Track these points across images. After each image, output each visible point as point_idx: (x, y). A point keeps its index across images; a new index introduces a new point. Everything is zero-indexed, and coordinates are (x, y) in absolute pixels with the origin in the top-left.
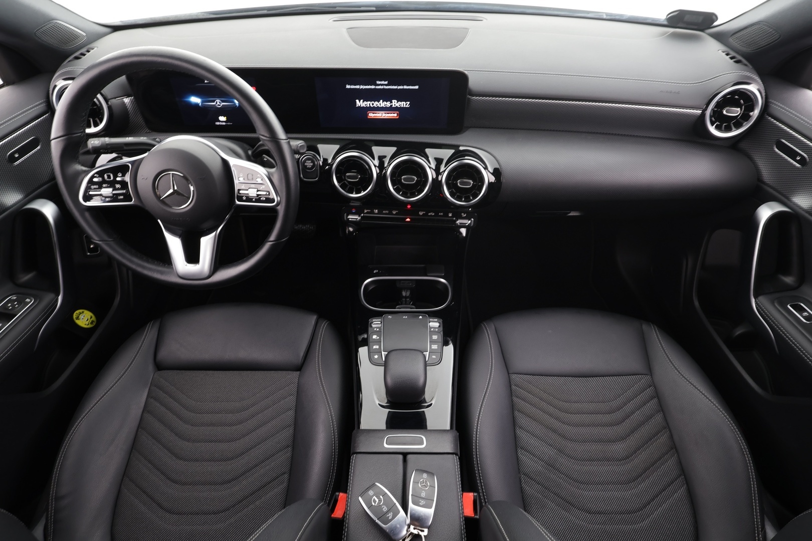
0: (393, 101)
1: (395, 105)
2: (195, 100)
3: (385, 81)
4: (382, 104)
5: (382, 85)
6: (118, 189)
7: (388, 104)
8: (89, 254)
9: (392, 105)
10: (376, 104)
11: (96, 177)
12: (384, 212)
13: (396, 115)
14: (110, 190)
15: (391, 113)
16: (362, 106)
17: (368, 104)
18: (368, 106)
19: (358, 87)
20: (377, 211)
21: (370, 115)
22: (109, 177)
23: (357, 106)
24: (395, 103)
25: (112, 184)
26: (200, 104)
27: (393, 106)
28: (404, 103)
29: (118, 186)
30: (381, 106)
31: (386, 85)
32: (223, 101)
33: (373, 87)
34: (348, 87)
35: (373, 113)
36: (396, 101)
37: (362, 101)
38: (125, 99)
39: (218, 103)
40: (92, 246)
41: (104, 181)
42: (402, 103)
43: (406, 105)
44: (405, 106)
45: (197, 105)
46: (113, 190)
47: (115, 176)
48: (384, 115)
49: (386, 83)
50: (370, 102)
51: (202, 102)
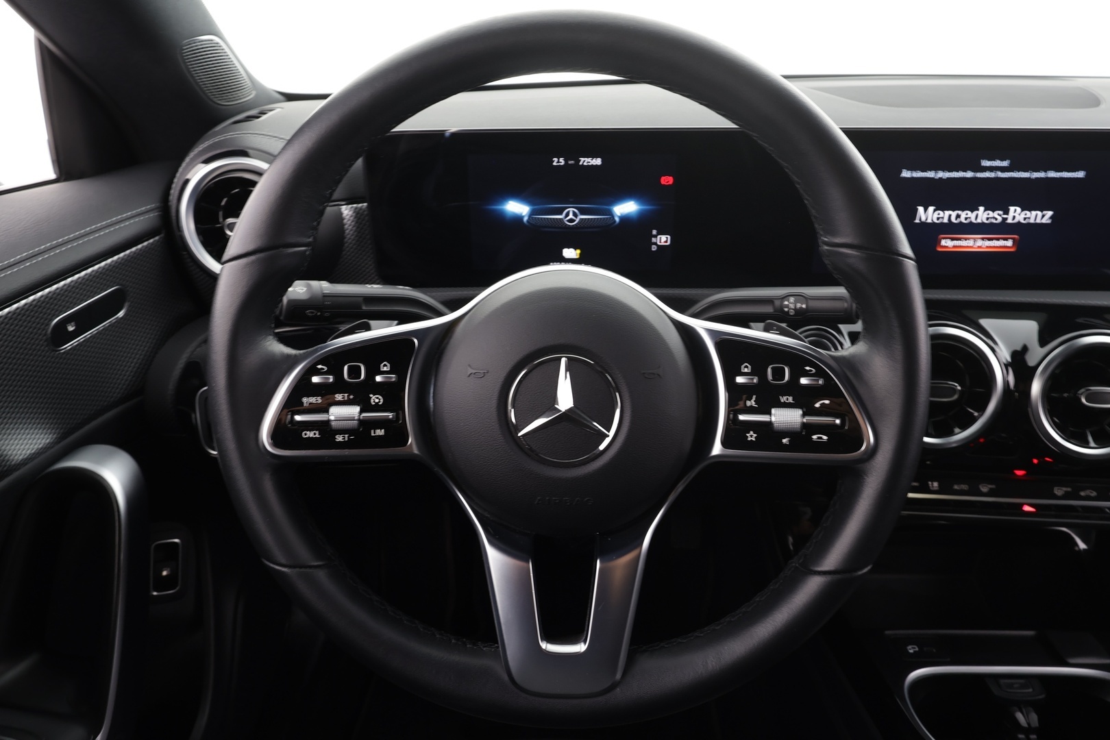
0: (1012, 209)
1: (1014, 217)
2: (516, 208)
3: (1002, 160)
4: (982, 215)
5: (991, 169)
6: (377, 408)
7: (997, 216)
8: (155, 593)
9: (1006, 219)
10: (966, 216)
11: (318, 373)
12: (956, 487)
13: (1009, 243)
14: (354, 411)
15: (998, 239)
16: (929, 221)
17: (946, 216)
18: (946, 220)
19: (930, 174)
20: (936, 484)
21: (943, 243)
22: (354, 372)
23: (917, 221)
24: (1016, 214)
25: (359, 396)
26: (525, 219)
27: (1010, 221)
28: (1039, 213)
29: (375, 399)
30: (979, 221)
31: (1003, 169)
32: (583, 212)
33: (969, 174)
34: (906, 174)
35: (953, 239)
36: (1019, 209)
37: (931, 209)
38: (344, 207)
39: (571, 216)
40: (165, 573)
41: (340, 386)
42: (1034, 213)
43: (1043, 216)
44: (1038, 221)
45: (518, 219)
46: (361, 411)
47: (373, 370)
48: (980, 243)
49: (1005, 164)
50: (951, 212)
51: (532, 213)
